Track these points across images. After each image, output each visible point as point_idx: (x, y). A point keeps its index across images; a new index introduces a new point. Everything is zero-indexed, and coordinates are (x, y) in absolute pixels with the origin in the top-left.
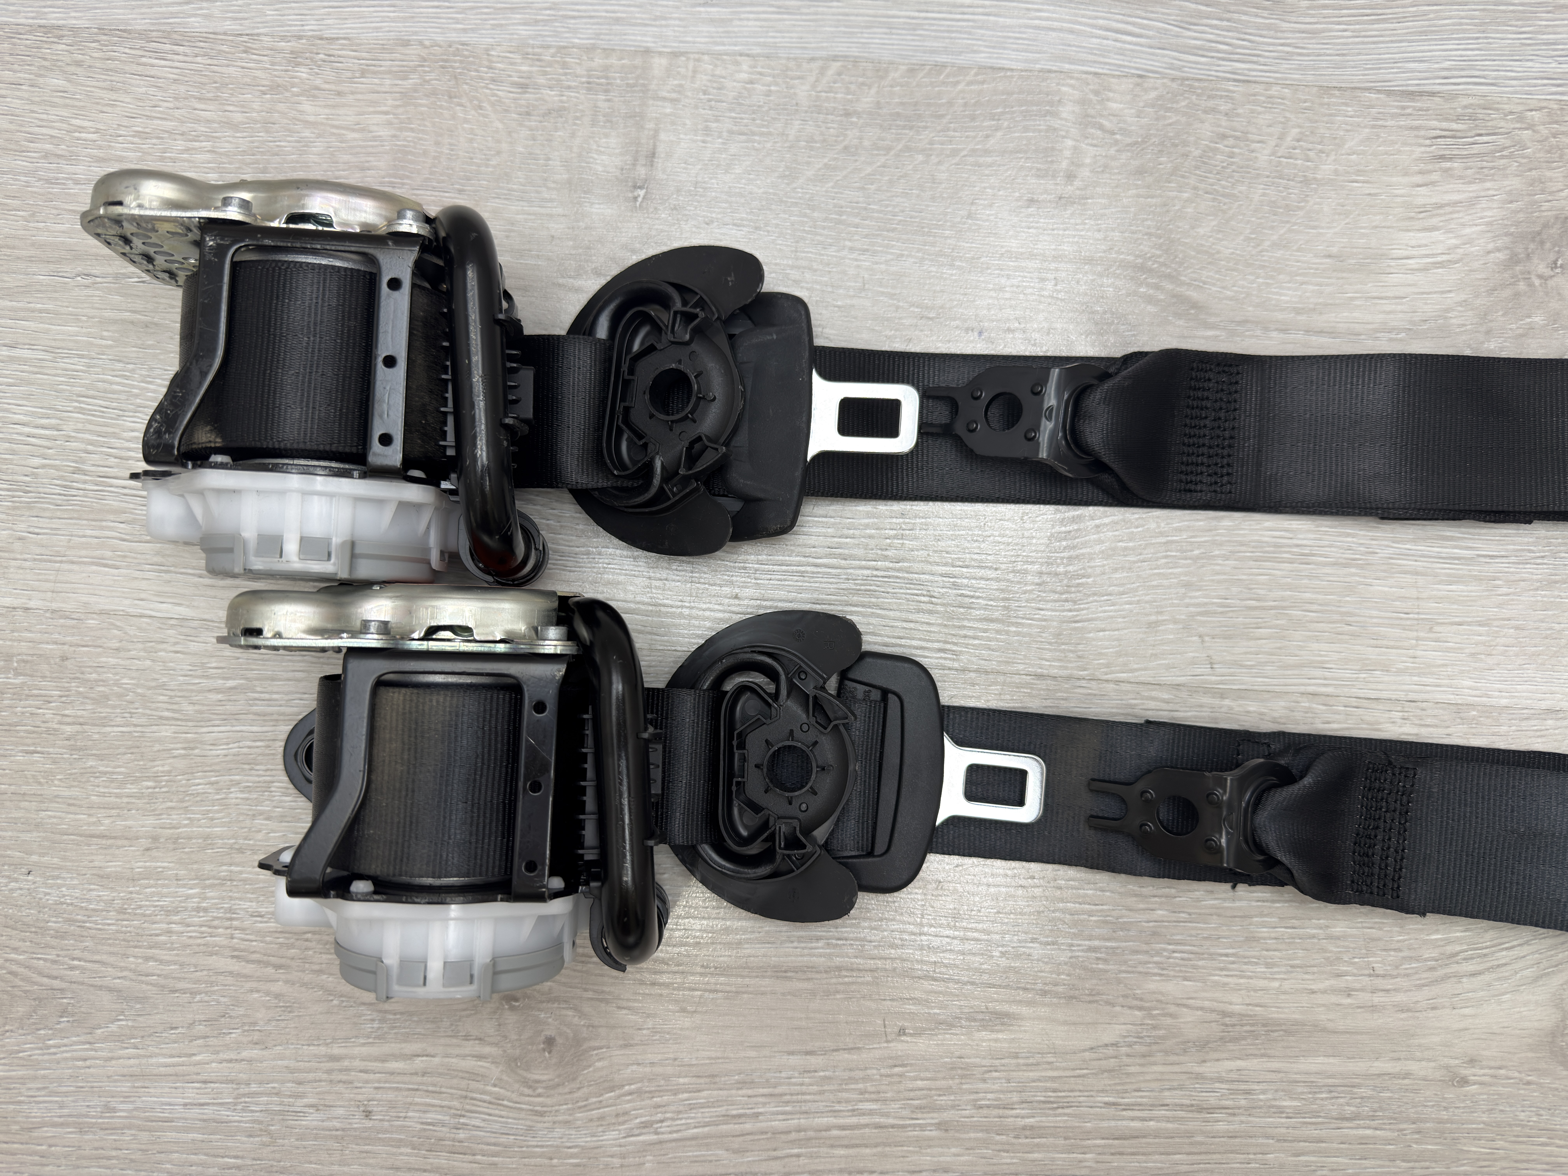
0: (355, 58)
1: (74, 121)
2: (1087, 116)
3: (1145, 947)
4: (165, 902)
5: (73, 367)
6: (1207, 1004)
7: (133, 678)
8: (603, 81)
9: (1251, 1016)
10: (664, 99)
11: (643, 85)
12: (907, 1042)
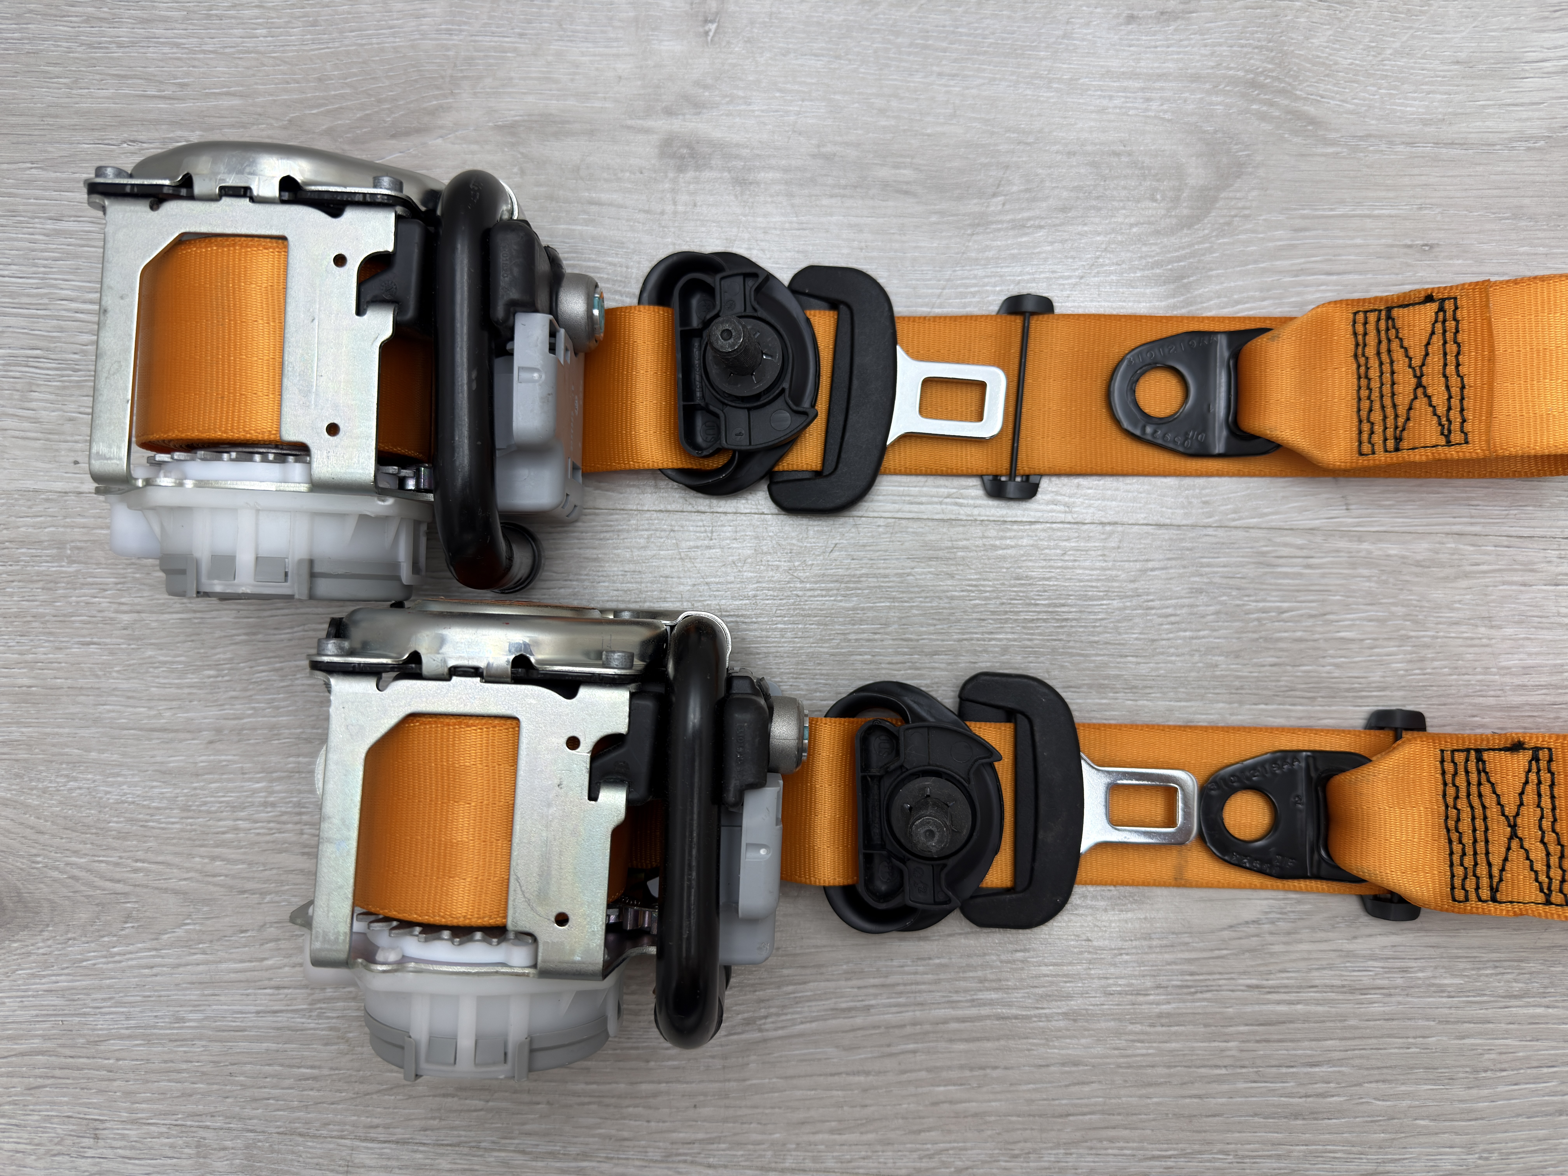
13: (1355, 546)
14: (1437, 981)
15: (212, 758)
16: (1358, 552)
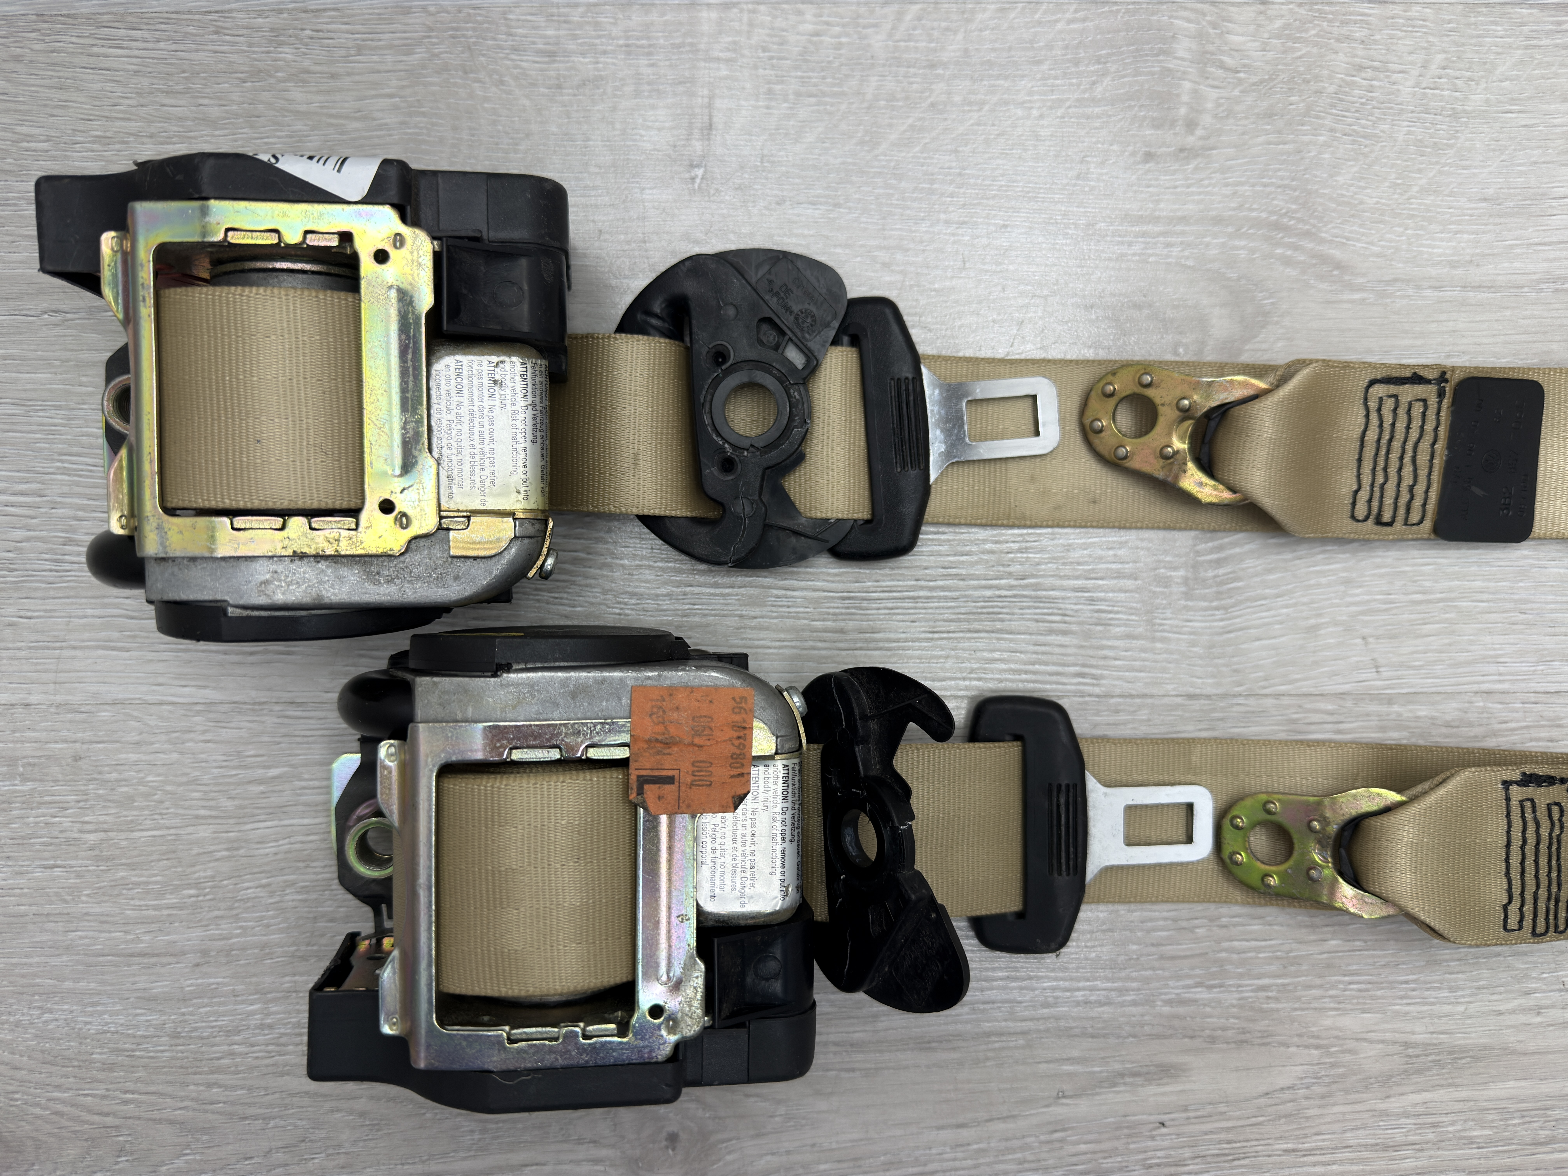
0: (347, 32)
1: (19, 129)
2: (1206, 52)
3: (1318, 981)
4: (224, 1021)
5: (50, 420)
6: (1388, 1036)
7: (159, 775)
8: (644, 42)
9: (1435, 1044)
10: (718, 59)
11: (691, 45)
12: (1067, 1105)
13: (1384, 709)
14: (1467, 1134)
15: (199, 981)
16: (1388, 715)
